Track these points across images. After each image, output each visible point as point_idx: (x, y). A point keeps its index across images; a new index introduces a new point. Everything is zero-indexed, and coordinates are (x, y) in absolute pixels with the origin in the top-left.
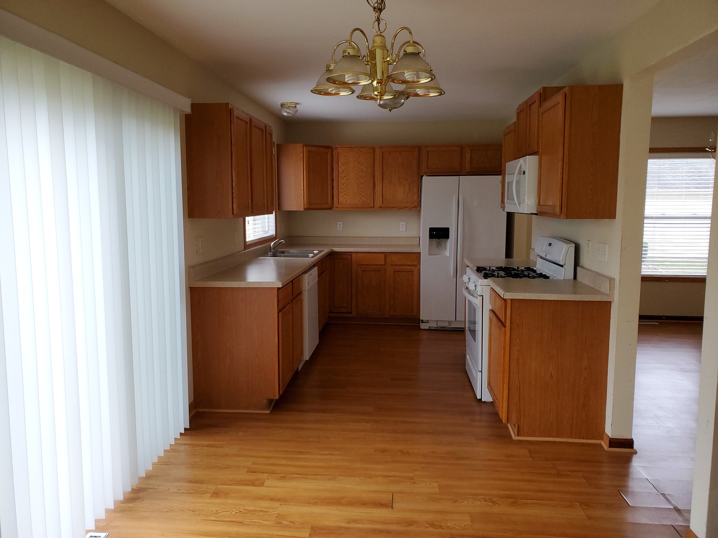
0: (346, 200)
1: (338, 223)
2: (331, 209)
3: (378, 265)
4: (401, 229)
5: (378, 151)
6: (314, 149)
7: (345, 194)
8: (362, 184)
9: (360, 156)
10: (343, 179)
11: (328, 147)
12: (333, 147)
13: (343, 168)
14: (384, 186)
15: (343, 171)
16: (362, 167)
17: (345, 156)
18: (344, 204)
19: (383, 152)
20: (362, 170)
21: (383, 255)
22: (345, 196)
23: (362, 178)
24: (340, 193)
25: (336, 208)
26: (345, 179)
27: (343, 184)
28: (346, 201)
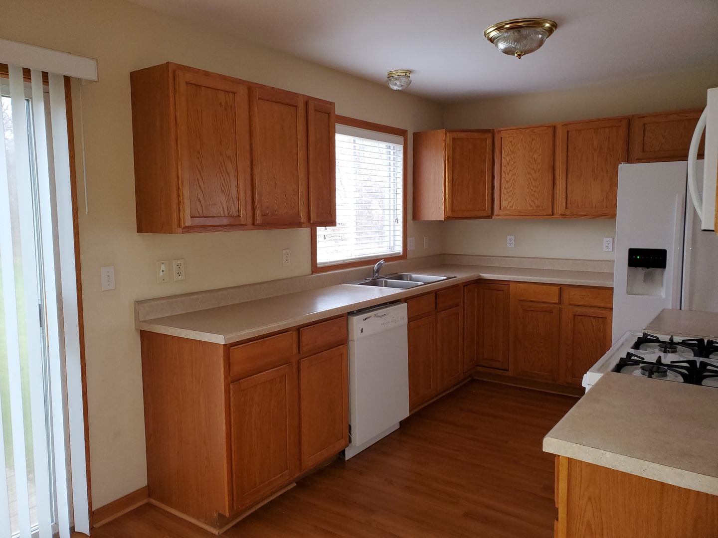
0: (511, 204)
1: (509, 237)
2: (489, 217)
3: (551, 303)
4: (605, 249)
5: (560, 132)
6: (462, 135)
7: (510, 196)
8: (535, 180)
9: (533, 140)
10: (508, 174)
11: (488, 131)
12: (495, 130)
13: (508, 158)
14: (569, 181)
15: (508, 164)
16: (535, 156)
17: (511, 142)
18: (509, 210)
19: (568, 132)
20: (535, 161)
21: (557, 288)
22: (510, 199)
23: (535, 173)
24: (502, 195)
25: (497, 215)
26: (510, 175)
27: (507, 182)
28: (512, 207)
